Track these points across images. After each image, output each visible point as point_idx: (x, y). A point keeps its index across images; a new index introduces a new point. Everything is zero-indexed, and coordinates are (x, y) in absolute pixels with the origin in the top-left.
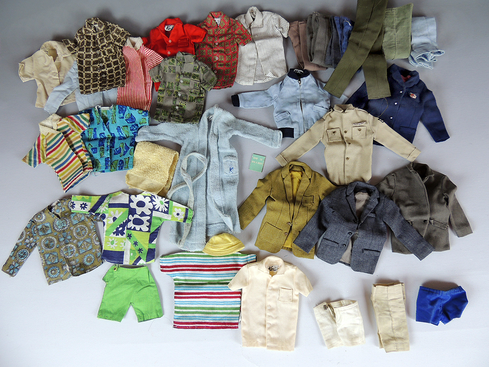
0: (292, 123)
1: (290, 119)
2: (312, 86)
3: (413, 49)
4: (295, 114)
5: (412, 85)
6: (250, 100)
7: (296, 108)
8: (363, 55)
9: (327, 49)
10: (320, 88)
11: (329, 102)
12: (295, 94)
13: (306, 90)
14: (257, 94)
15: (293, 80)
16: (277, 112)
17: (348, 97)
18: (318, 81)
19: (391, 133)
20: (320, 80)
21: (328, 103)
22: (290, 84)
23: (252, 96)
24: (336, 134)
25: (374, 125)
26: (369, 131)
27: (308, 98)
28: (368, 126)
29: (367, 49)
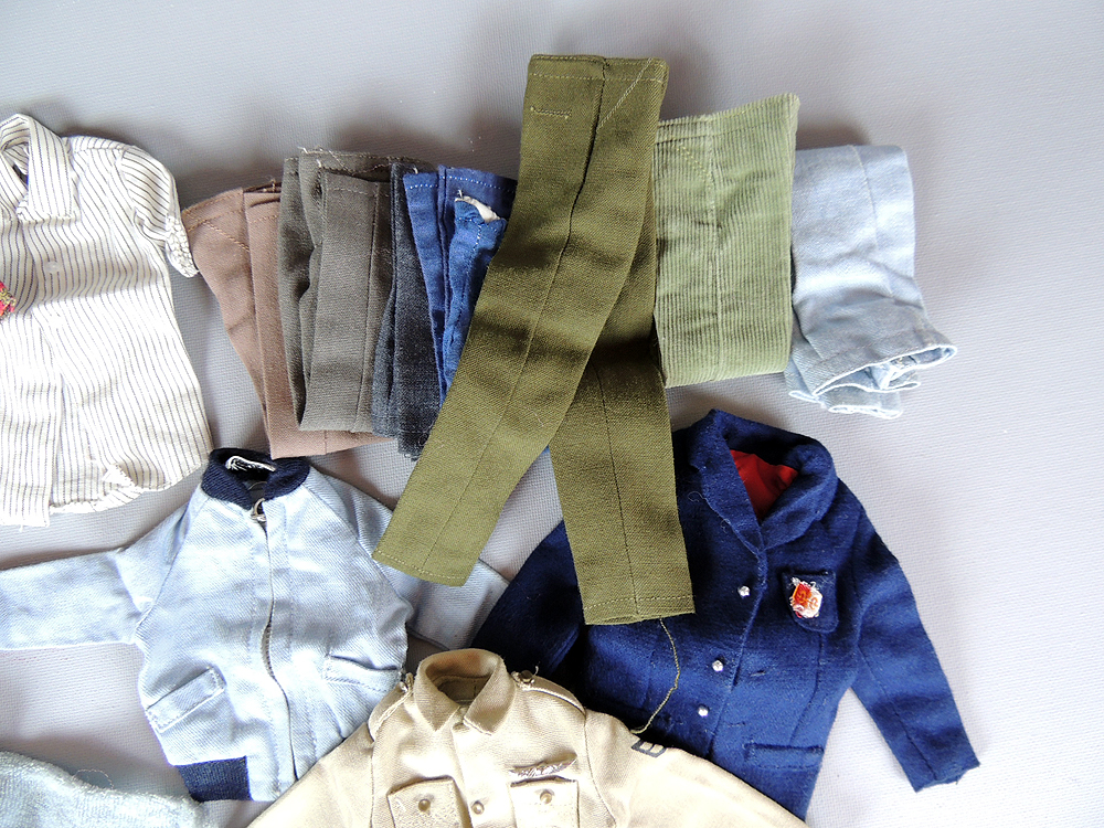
0: (238, 729)
1: (224, 714)
2: (325, 539)
3: (805, 327)
4: (247, 688)
5: (801, 528)
6: (34, 604)
7: (247, 661)
8: (547, 398)
9: (374, 354)
10: (362, 541)
11: (401, 632)
12: (246, 575)
13: (295, 553)
14: (68, 579)
15: (231, 510)
16: (155, 687)
17: (502, 573)
18: (358, 501)
19: (704, 781)
20: (370, 491)
21: (396, 641)
22: (215, 527)
23: (43, 584)
24: (434, 809)
25: (612, 776)
26: (591, 805)
27: (308, 596)
28: (583, 779)
29: (570, 355)
